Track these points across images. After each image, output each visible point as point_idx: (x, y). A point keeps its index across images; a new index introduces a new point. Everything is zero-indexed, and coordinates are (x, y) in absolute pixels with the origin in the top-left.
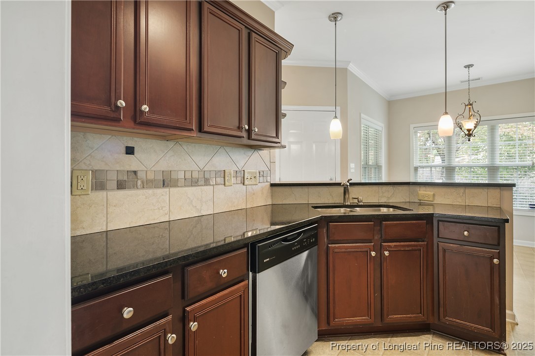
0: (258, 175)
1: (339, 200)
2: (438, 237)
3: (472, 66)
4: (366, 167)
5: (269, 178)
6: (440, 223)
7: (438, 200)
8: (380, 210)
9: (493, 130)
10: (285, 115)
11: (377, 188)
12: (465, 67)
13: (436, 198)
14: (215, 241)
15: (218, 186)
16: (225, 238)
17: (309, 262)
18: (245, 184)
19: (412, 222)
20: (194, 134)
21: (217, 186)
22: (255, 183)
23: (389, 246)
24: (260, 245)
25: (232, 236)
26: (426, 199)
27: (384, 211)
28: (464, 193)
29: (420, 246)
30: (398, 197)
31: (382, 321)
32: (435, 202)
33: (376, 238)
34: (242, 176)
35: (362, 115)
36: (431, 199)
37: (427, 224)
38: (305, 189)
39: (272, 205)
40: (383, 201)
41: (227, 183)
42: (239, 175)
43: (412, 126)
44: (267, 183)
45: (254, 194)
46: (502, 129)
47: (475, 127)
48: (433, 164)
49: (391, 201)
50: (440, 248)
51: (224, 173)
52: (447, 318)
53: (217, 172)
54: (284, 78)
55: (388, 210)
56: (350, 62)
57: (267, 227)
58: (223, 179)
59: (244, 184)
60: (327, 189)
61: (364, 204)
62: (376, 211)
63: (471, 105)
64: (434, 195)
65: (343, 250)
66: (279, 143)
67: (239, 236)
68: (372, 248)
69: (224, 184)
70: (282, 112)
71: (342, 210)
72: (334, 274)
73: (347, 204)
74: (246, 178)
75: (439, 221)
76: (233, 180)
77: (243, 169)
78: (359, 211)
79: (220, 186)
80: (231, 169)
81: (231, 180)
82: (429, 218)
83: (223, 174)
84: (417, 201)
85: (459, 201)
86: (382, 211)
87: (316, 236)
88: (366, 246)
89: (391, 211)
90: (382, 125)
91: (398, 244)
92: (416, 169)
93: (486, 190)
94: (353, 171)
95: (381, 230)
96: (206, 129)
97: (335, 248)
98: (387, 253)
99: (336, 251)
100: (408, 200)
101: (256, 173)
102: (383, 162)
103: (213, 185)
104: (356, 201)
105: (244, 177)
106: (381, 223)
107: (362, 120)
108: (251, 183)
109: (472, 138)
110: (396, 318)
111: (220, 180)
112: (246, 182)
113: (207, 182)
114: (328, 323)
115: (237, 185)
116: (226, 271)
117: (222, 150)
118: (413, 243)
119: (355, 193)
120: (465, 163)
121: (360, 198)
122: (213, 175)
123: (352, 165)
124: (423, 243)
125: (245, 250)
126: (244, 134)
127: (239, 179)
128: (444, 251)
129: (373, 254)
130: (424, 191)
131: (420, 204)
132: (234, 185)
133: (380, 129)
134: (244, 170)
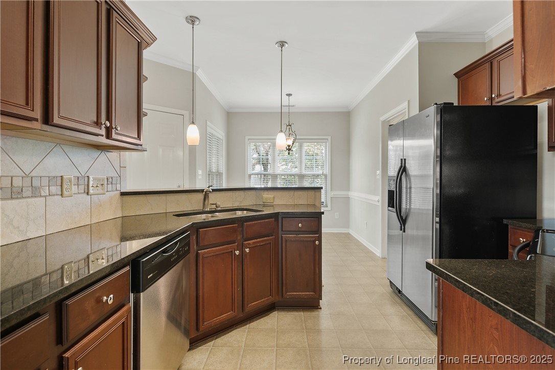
0: (106, 183)
1: (198, 207)
2: (282, 230)
3: (291, 95)
4: (210, 174)
5: (118, 186)
6: (283, 219)
7: (278, 202)
8: (236, 214)
9: (301, 147)
10: (146, 115)
11: (232, 193)
12: (287, 95)
13: (275, 200)
14: (48, 272)
15: (53, 197)
16: (63, 265)
17: (184, 271)
18: (90, 194)
19: (265, 220)
20: (38, 125)
21: (50, 197)
22: (102, 192)
23: (249, 244)
24: (144, 260)
25: (72, 262)
26: (268, 201)
27: (239, 214)
28: (294, 195)
29: (271, 239)
30: (248, 201)
31: (243, 311)
32: (275, 203)
33: (239, 238)
34: (86, 183)
35: (208, 122)
36: (272, 201)
37: (275, 221)
38: (163, 197)
39: (122, 217)
40: (236, 205)
41: (65, 193)
42: (81, 182)
43: (247, 138)
44: (116, 192)
45: (101, 206)
46: (306, 147)
47: (293, 144)
48: (254, 172)
49: (242, 205)
50: (284, 239)
51: (62, 179)
52: (288, 294)
53: (51, 179)
54: (145, 72)
55: (243, 213)
56: (199, 68)
57: (116, 244)
58: (59, 188)
59: (88, 194)
60: (186, 196)
61: (222, 209)
62: (232, 214)
63: (290, 126)
64: (274, 198)
65: (212, 254)
66: (141, 145)
67: (82, 260)
68: (236, 248)
69: (62, 195)
70: (144, 110)
71: (204, 216)
72: (203, 279)
73: (206, 210)
74: (91, 185)
75: (282, 218)
76: (74, 189)
77: (87, 175)
78: (220, 216)
79: (56, 197)
80: (70, 174)
81: (71, 189)
82: (276, 215)
83: (60, 181)
84: (261, 203)
85: (291, 202)
86: (237, 214)
87: (188, 244)
88: (231, 246)
89: (245, 213)
90: (224, 134)
91: (255, 240)
92: (250, 176)
93: (307, 192)
94: (200, 177)
95: (242, 231)
96: (56, 120)
97: (205, 253)
98: (247, 250)
99: (205, 256)
100: (255, 203)
101: (103, 180)
102: (223, 169)
103: (45, 197)
104: (214, 206)
105: (88, 185)
106: (243, 224)
107: (208, 127)
108: (97, 192)
109: (291, 152)
110: (254, 305)
111: (55, 189)
112: (91, 191)
113: (36, 192)
114: (197, 329)
115: (79, 195)
116: (112, 296)
117: (58, 149)
118: (266, 238)
119: (213, 198)
120: (279, 172)
121: (218, 203)
122: (45, 182)
123: (200, 172)
124: (272, 237)
125: (127, 268)
126: (103, 132)
127: (82, 188)
128: (286, 241)
129: (237, 253)
130: (267, 194)
131: (264, 206)
132: (76, 195)
133: (221, 137)
134: (88, 177)
